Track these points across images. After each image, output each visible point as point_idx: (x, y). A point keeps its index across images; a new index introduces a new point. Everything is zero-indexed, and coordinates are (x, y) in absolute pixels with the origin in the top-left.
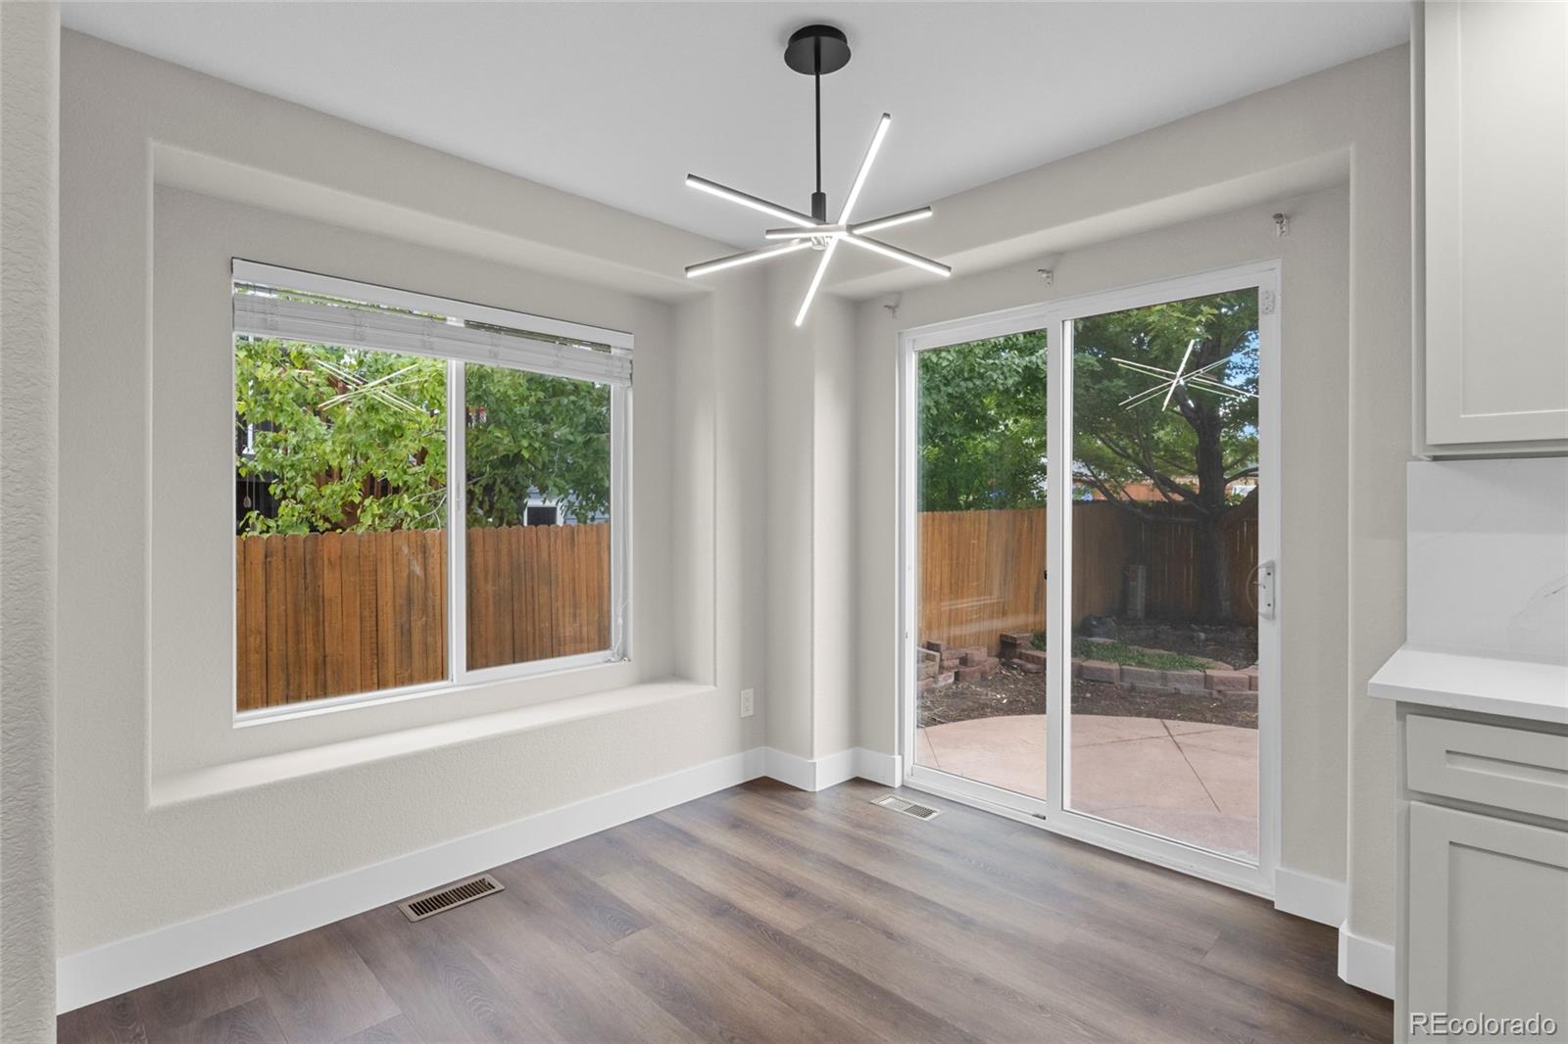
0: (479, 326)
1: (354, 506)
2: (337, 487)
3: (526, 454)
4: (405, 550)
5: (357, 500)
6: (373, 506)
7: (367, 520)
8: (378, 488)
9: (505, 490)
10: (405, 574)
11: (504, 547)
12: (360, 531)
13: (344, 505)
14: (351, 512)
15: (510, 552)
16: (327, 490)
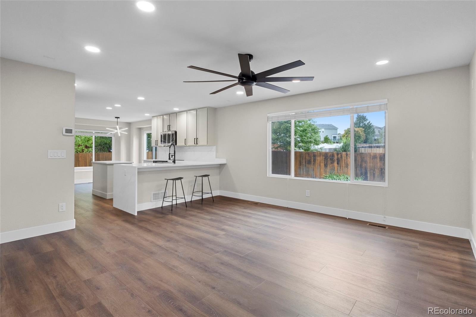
0: (96, 133)
1: (83, 150)
2: (81, 147)
3: (108, 143)
4: (90, 155)
5: (84, 149)
6: (86, 150)
7: (85, 151)
8: (87, 147)
9: (106, 148)
10: (90, 158)
11: (104, 155)
12: (84, 153)
13: (82, 150)
14: (83, 151)
15: (105, 156)
16: (79, 147)
